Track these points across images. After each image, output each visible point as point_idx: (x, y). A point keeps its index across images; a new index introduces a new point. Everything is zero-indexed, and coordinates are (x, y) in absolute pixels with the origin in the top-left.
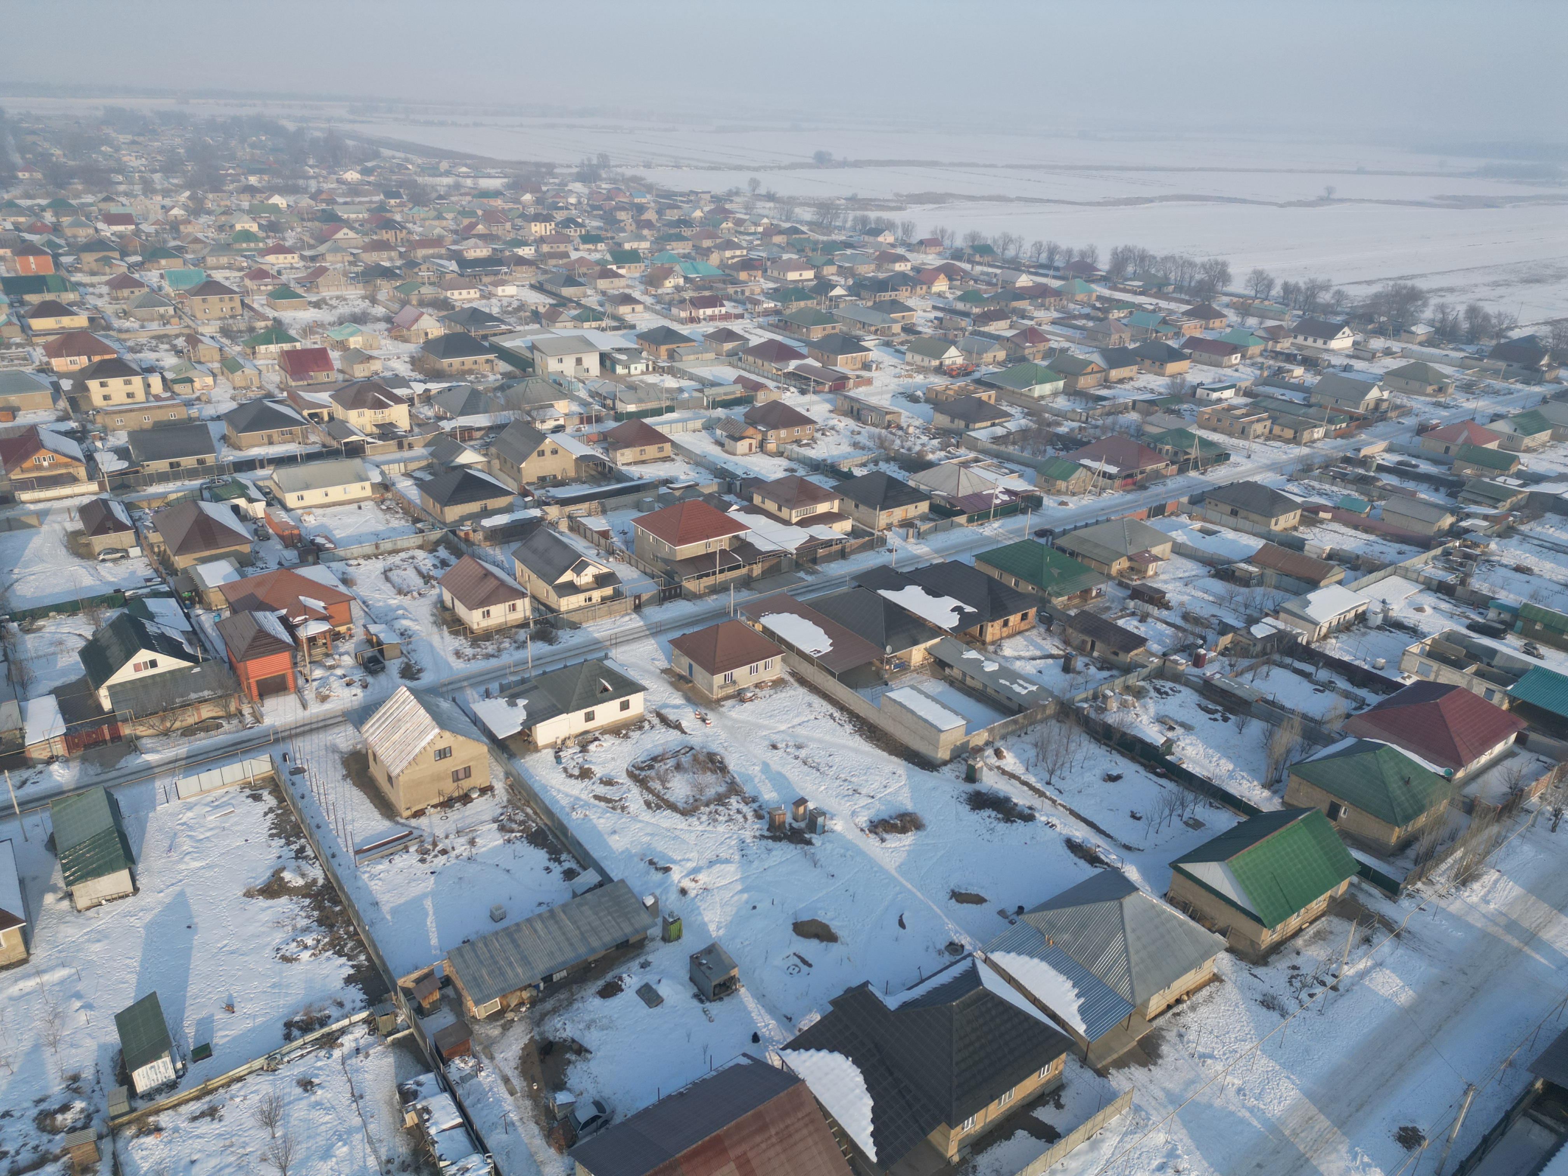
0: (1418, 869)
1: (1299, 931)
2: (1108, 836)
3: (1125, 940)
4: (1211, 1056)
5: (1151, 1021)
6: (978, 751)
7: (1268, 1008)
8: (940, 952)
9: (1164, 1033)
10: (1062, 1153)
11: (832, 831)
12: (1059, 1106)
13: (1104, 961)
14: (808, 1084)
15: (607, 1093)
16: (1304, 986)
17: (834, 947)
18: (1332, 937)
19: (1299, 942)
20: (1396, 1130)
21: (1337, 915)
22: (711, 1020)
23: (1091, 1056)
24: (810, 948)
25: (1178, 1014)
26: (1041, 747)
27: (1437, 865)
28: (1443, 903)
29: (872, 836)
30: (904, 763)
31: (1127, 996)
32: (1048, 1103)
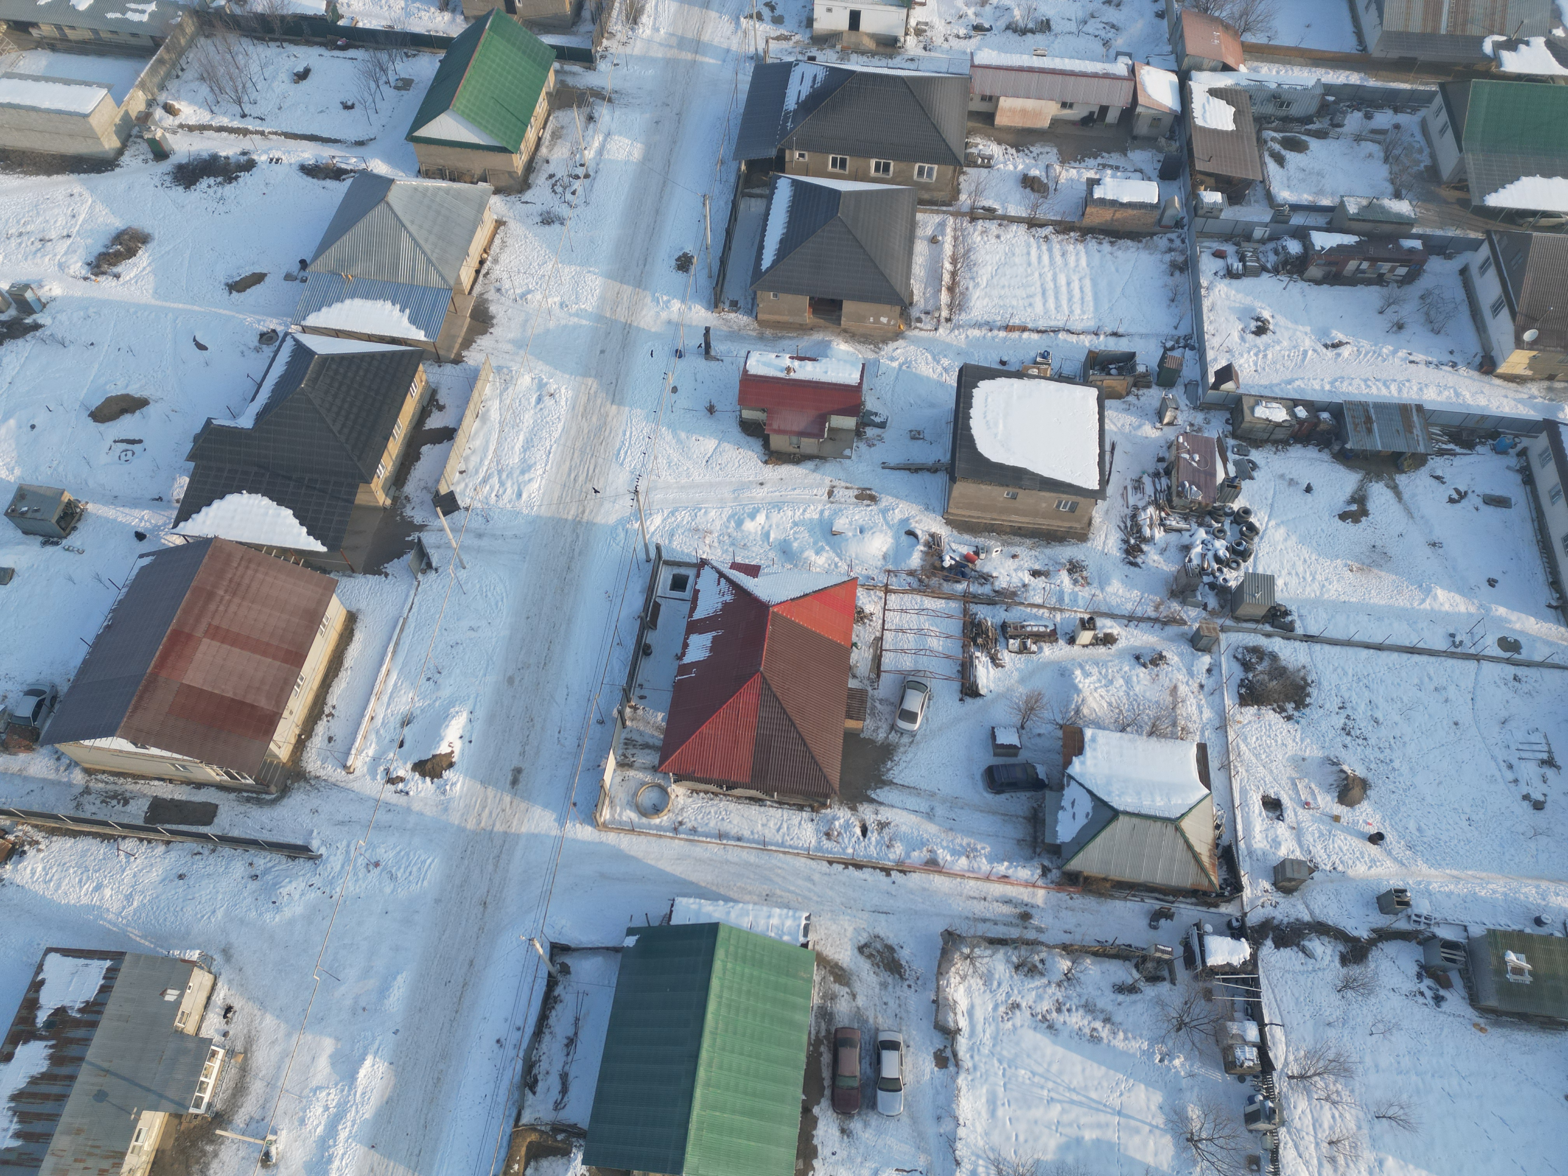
0: (597, 27)
1: (539, 140)
2: (336, 141)
3: (411, 235)
4: (529, 292)
5: (470, 293)
6: (145, 118)
7: (549, 224)
8: (257, 350)
9: (485, 296)
10: (464, 440)
11: (53, 299)
12: (441, 408)
13: (404, 265)
14: (222, 537)
15: (31, 678)
16: (565, 188)
17: (150, 409)
18: (565, 131)
19: (544, 151)
20: (673, 263)
21: (559, 109)
22: (81, 552)
23: (441, 353)
24: (127, 426)
25: (487, 273)
26: (208, 76)
27: (609, 14)
28: (628, 50)
29: (102, 278)
30: (73, 177)
31: (440, 284)
32: (431, 412)
